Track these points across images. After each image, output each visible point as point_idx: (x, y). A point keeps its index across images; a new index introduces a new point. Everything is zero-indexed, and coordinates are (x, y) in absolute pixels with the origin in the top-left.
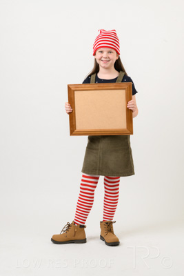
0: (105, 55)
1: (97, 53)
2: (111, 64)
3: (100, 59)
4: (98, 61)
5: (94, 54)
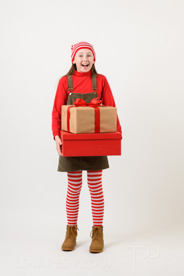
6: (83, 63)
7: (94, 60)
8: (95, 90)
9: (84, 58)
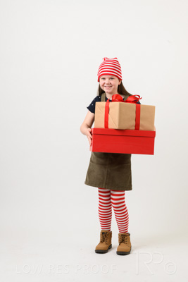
0: (107, 81)
1: (101, 80)
2: (114, 89)
3: (103, 86)
4: (102, 87)
5: (99, 81)
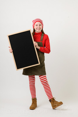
6: (38, 28)
7: (43, 27)
8: (41, 41)
9: (38, 27)
